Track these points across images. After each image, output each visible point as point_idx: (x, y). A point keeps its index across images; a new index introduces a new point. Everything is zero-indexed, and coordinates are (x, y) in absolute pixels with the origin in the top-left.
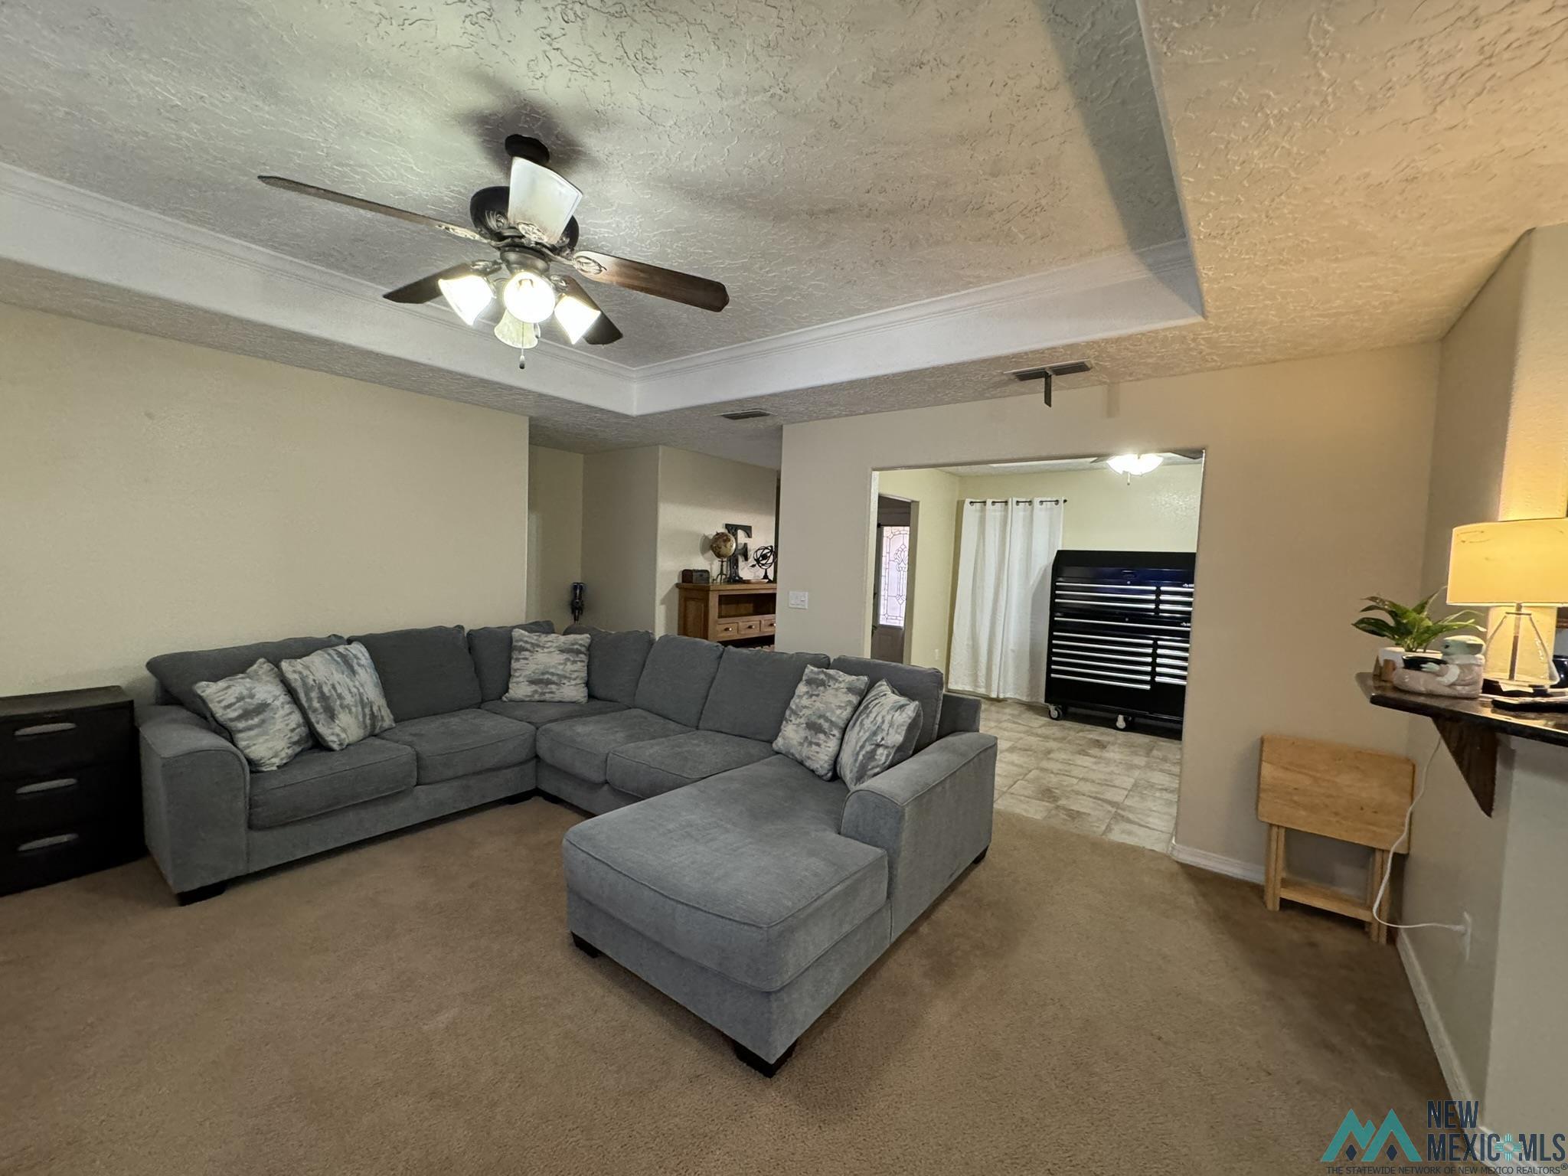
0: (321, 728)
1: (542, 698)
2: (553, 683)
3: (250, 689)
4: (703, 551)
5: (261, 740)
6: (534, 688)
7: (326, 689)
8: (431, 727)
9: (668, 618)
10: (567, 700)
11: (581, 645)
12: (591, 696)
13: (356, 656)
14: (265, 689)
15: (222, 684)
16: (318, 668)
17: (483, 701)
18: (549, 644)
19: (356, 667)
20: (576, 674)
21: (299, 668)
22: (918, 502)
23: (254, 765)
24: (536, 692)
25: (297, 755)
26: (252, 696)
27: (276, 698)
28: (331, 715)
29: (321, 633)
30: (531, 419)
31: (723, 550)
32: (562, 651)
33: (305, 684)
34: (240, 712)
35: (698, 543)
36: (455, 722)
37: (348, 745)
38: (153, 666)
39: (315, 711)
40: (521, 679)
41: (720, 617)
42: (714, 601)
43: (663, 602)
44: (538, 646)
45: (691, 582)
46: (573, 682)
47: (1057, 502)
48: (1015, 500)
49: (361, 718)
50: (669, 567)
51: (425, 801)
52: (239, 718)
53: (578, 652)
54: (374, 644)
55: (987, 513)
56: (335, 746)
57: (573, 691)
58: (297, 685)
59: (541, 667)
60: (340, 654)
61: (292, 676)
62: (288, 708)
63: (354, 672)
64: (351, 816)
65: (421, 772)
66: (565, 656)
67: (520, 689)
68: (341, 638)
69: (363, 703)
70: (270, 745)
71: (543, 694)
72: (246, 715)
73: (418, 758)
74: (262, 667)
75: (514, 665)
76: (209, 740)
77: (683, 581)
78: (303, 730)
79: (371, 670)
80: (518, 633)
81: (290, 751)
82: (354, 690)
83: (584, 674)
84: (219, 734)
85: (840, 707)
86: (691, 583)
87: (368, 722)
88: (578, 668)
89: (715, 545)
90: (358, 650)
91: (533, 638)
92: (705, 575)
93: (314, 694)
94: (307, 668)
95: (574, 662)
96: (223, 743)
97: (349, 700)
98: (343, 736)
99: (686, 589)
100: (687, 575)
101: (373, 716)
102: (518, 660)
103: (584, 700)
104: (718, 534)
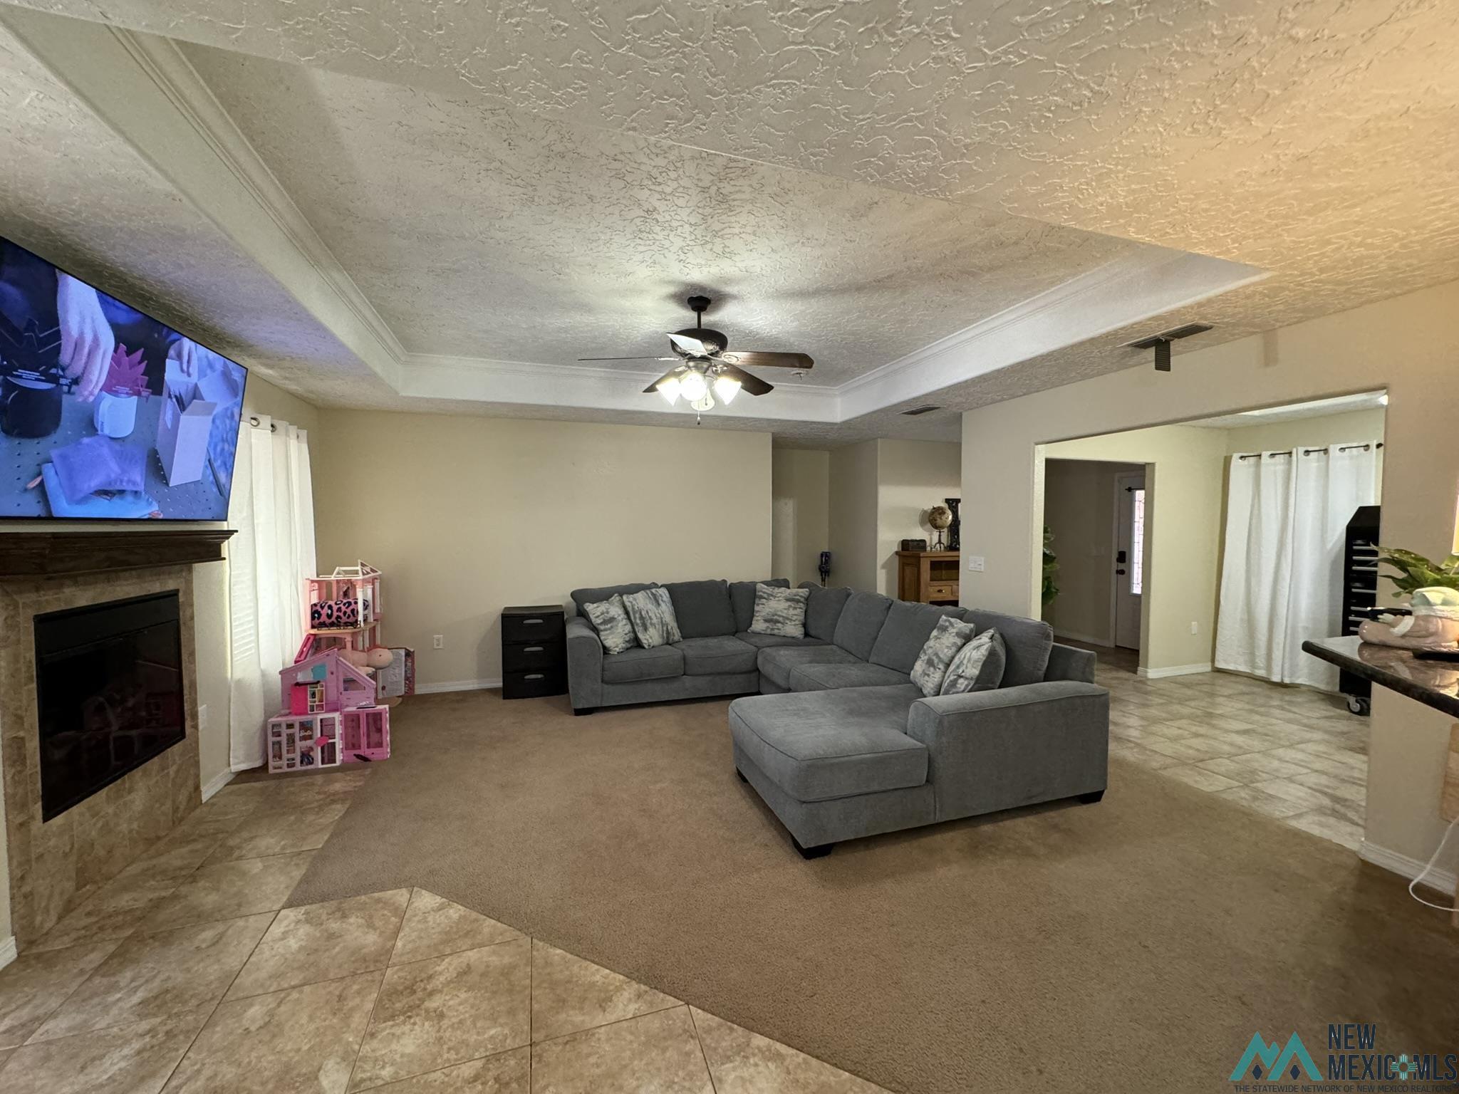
0: (640, 636)
1: (773, 632)
2: (779, 622)
3: (607, 609)
4: (922, 523)
5: (610, 637)
6: (767, 624)
7: (643, 613)
8: (699, 643)
9: (889, 582)
10: (789, 635)
11: (801, 596)
12: (806, 634)
13: (661, 596)
14: (615, 610)
15: (595, 605)
16: (640, 601)
17: (736, 632)
18: (779, 595)
19: (660, 602)
20: (795, 618)
21: (631, 599)
22: (1153, 464)
23: (606, 650)
24: (768, 627)
25: (627, 649)
26: (608, 613)
27: (619, 615)
28: (646, 629)
29: (648, 582)
30: (773, 433)
31: (939, 522)
32: (788, 600)
33: (633, 609)
34: (602, 620)
35: (917, 518)
36: (712, 642)
37: (653, 647)
38: (573, 595)
39: (637, 624)
40: (759, 618)
41: (932, 580)
42: (925, 566)
43: (883, 567)
44: (772, 595)
45: (908, 550)
46: (793, 623)
47: (1367, 447)
48: (1301, 450)
49: (661, 632)
50: (888, 539)
51: (688, 686)
52: (601, 624)
53: (798, 601)
54: (671, 588)
55: (1263, 469)
56: (646, 646)
57: (794, 630)
58: (630, 609)
59: (772, 610)
60: (652, 594)
61: (628, 604)
62: (624, 622)
63: (659, 604)
64: (649, 686)
65: (685, 668)
66: (789, 603)
67: (758, 625)
68: (656, 584)
69: (663, 624)
70: (615, 640)
71: (773, 629)
72: (605, 622)
73: (684, 658)
74: (616, 598)
75: (756, 608)
76: (587, 632)
77: (903, 549)
78: (632, 635)
79: (669, 605)
80: (759, 586)
81: (624, 645)
82: (658, 615)
83: (802, 618)
84: (594, 631)
85: (947, 647)
86: (910, 551)
87: (665, 635)
88: (797, 613)
89: (932, 518)
90: (664, 593)
91: (769, 590)
92: (921, 544)
93: (637, 616)
94: (635, 599)
95: (795, 608)
96: (595, 636)
97: (655, 620)
98: (650, 641)
99: (905, 556)
100: (905, 544)
101: (668, 633)
102: (758, 605)
103: (802, 637)
104: (934, 508)
